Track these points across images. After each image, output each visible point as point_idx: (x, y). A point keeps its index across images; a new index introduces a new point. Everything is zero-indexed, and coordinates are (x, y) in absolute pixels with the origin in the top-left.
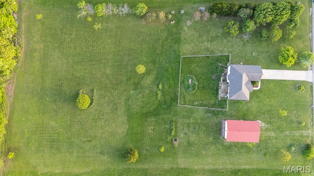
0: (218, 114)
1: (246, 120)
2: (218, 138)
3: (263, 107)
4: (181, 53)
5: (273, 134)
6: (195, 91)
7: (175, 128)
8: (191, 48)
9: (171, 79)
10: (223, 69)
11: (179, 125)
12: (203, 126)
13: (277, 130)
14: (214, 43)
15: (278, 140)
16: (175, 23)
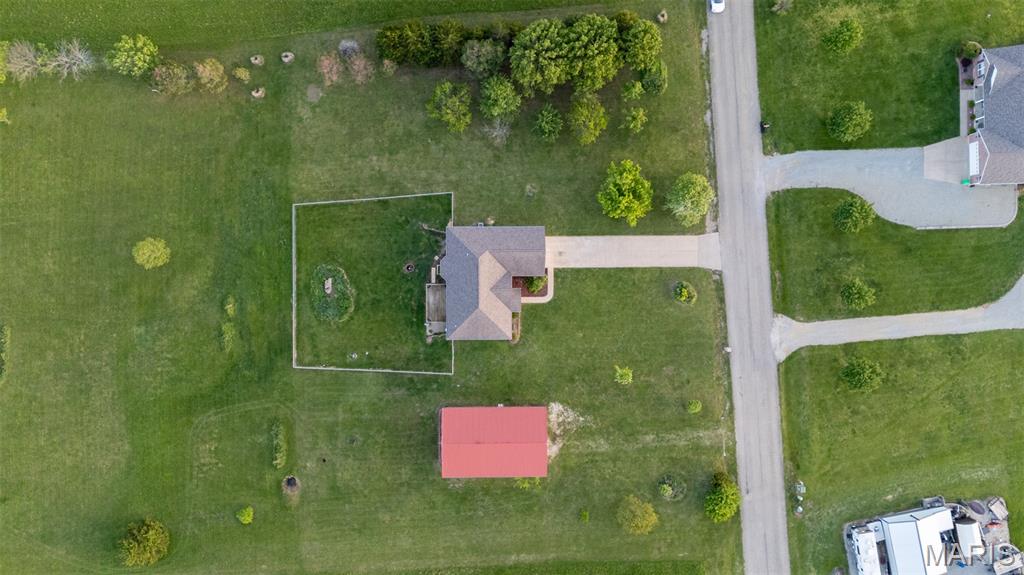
0: (426, 389)
1: (514, 405)
2: (428, 467)
3: (566, 360)
4: (295, 195)
5: (602, 446)
6: (346, 318)
7: (288, 443)
8: (326, 177)
9: (266, 282)
10: (437, 241)
11: (299, 432)
12: (379, 431)
13: (614, 432)
14: (401, 155)
15: (619, 464)
16: (265, 97)
